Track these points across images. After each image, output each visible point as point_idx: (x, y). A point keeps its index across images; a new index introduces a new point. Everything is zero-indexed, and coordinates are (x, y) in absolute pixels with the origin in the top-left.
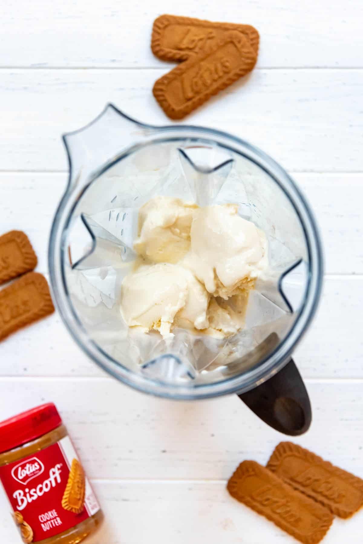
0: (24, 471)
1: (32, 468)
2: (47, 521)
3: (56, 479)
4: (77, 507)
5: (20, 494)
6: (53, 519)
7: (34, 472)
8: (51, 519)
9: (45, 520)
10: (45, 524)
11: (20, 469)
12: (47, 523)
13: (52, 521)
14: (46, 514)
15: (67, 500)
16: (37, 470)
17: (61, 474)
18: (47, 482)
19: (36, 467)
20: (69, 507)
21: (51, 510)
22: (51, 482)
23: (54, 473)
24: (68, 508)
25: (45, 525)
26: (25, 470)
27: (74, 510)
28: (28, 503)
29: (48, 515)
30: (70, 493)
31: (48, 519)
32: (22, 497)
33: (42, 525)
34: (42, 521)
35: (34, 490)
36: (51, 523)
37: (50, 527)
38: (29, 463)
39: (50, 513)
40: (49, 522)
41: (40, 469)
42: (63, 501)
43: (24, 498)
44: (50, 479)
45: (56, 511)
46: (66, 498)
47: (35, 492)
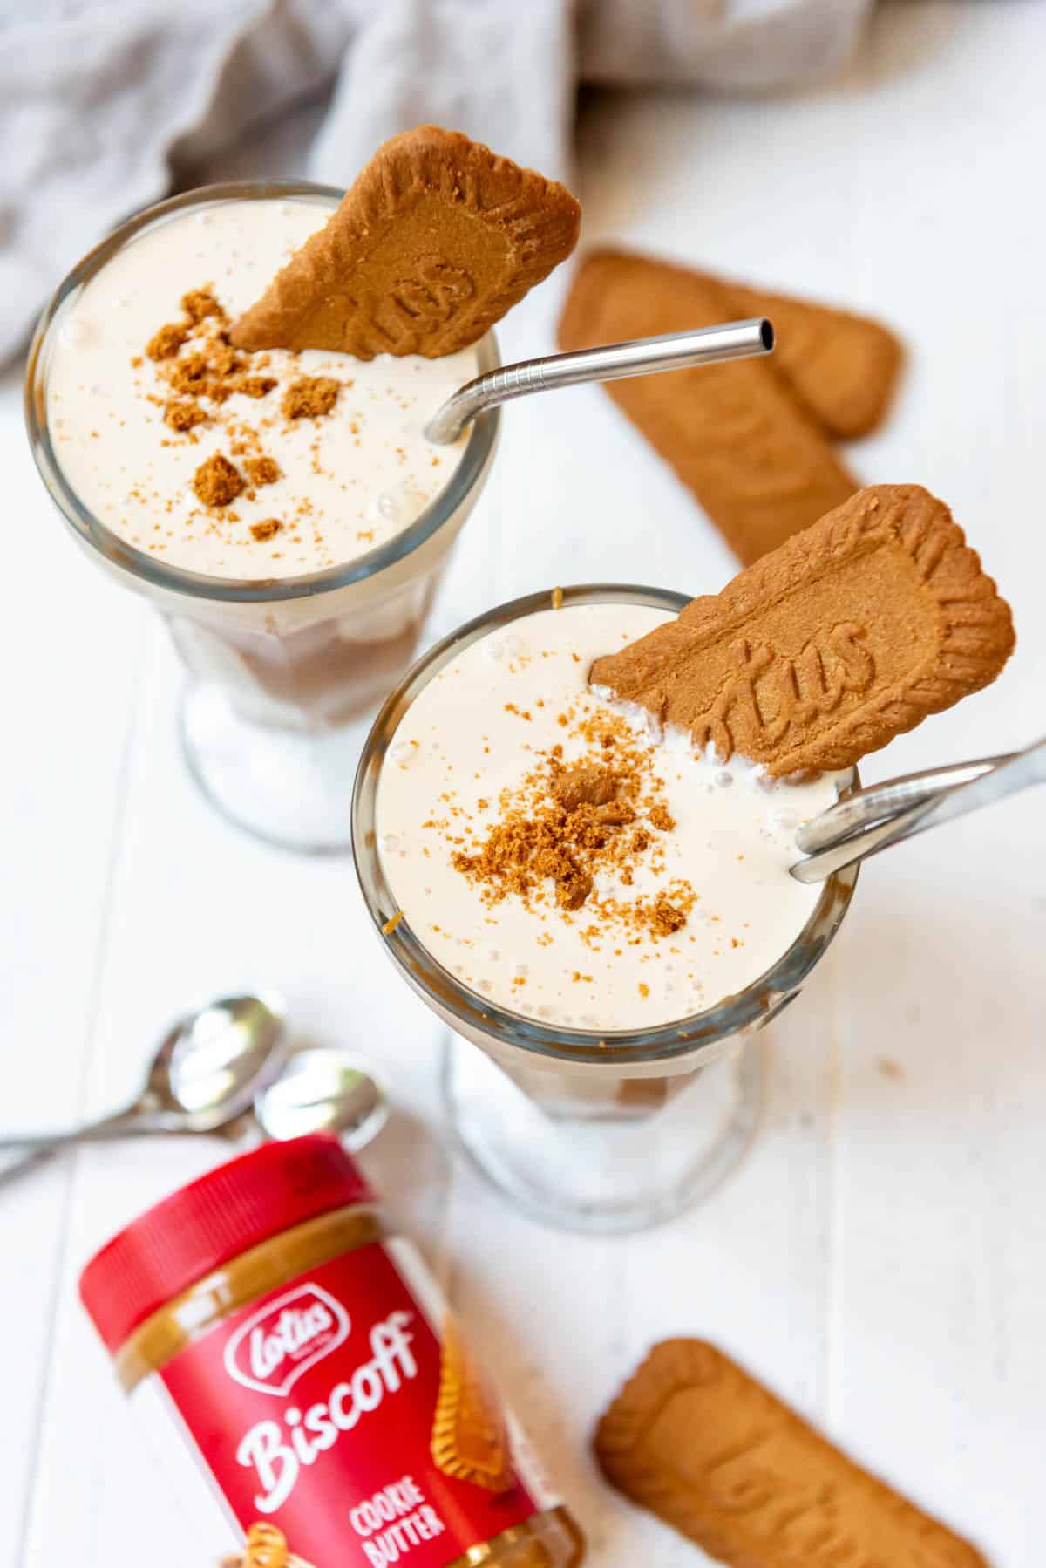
0: (273, 1340)
1: (304, 1326)
2: (387, 1524)
3: (396, 1361)
4: (494, 1471)
5: (265, 1440)
6: (408, 1514)
7: (312, 1340)
8: (398, 1518)
9: (378, 1525)
10: (379, 1540)
11: (258, 1335)
12: (387, 1535)
13: (405, 1523)
14: (378, 1498)
15: (449, 1440)
16: (322, 1333)
17: (412, 1347)
18: (365, 1373)
19: (316, 1320)
20: (462, 1468)
21: (394, 1478)
22: (379, 1372)
23: (388, 1342)
24: (458, 1471)
25: (378, 1548)
26: (279, 1335)
27: (480, 1480)
28: (302, 1467)
29: (386, 1501)
30: (457, 1417)
31: (390, 1517)
32: (277, 1449)
33: (369, 1548)
34: (365, 1532)
35: (319, 1410)
36: (403, 1532)
37: (401, 1553)
38: (290, 1306)
39: (391, 1491)
40: (395, 1530)
41: (335, 1327)
42: (437, 1445)
43: (285, 1452)
44: (376, 1364)
45: (415, 1483)
46: (445, 1434)
47: (326, 1418)
